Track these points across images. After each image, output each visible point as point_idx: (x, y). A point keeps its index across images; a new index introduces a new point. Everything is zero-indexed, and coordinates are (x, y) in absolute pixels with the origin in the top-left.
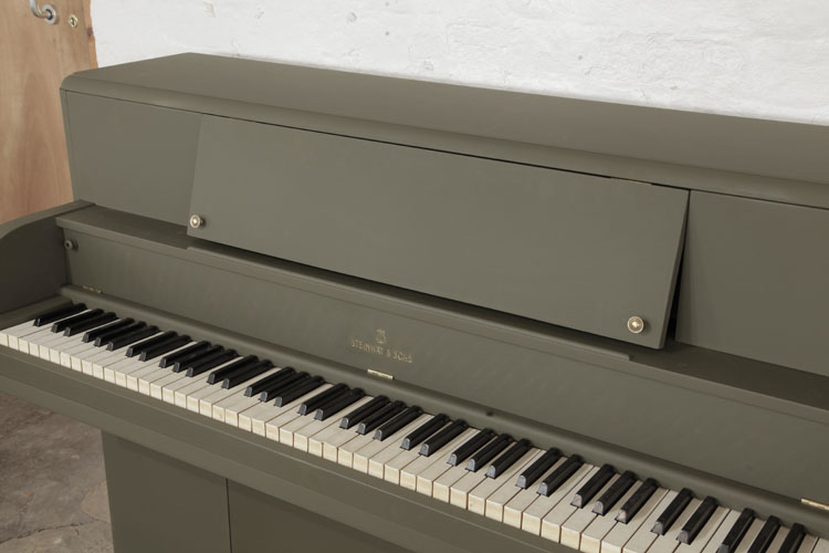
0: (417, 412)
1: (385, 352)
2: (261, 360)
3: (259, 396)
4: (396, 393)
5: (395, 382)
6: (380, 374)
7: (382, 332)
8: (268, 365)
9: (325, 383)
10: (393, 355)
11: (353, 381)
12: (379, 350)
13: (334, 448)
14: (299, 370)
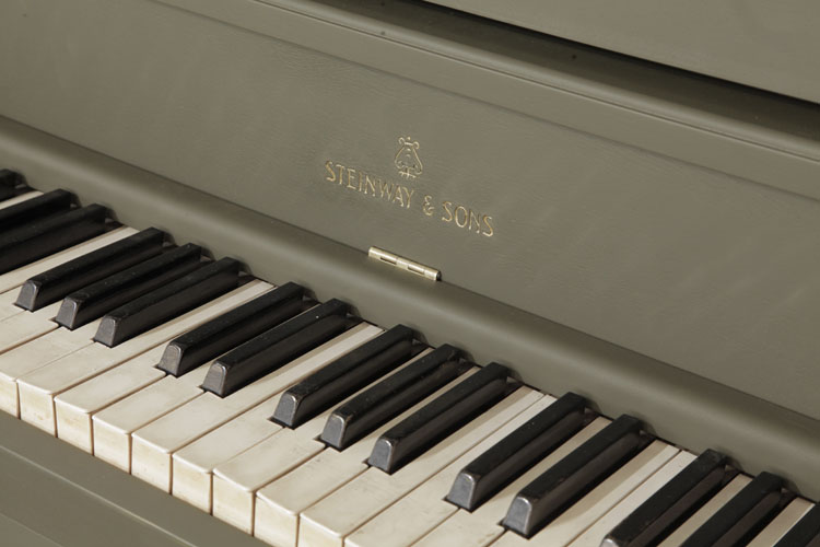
0: (500, 383)
1: (418, 203)
2: (85, 204)
3: (54, 309)
4: (445, 323)
5: (443, 289)
6: (403, 264)
7: (411, 144)
8: (102, 219)
9: (250, 278)
10: (439, 212)
11: (328, 278)
12: (402, 197)
13: (245, 490)
14: (182, 238)
